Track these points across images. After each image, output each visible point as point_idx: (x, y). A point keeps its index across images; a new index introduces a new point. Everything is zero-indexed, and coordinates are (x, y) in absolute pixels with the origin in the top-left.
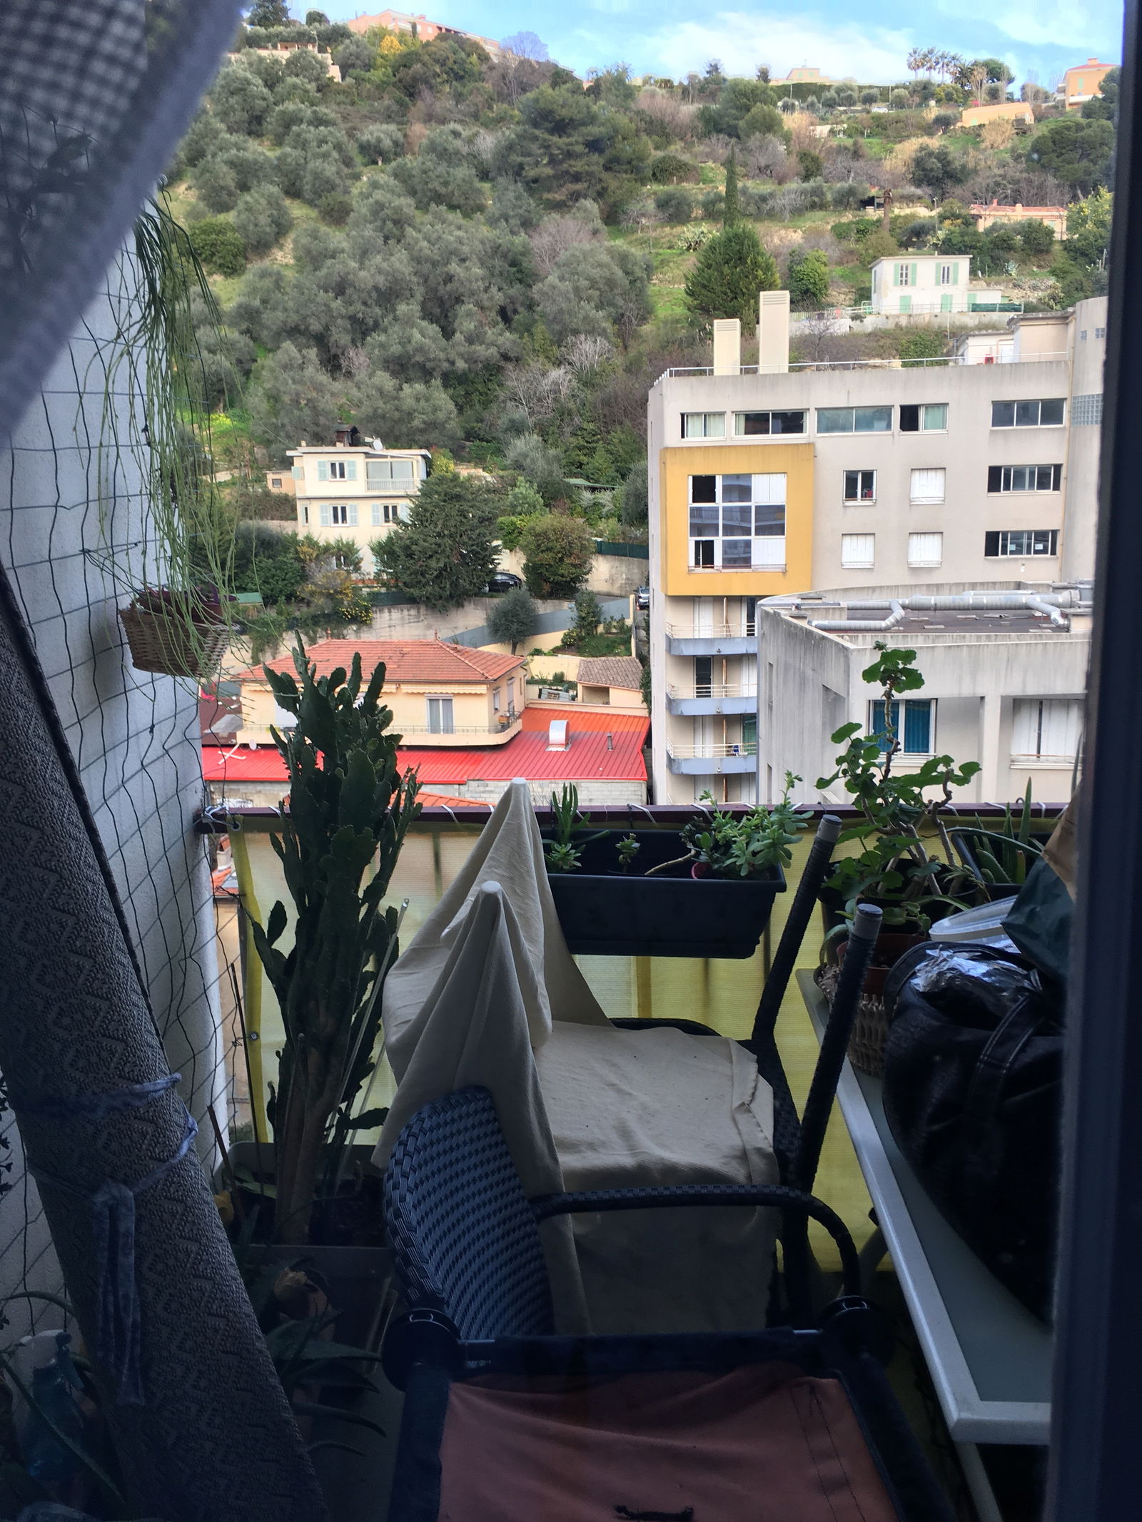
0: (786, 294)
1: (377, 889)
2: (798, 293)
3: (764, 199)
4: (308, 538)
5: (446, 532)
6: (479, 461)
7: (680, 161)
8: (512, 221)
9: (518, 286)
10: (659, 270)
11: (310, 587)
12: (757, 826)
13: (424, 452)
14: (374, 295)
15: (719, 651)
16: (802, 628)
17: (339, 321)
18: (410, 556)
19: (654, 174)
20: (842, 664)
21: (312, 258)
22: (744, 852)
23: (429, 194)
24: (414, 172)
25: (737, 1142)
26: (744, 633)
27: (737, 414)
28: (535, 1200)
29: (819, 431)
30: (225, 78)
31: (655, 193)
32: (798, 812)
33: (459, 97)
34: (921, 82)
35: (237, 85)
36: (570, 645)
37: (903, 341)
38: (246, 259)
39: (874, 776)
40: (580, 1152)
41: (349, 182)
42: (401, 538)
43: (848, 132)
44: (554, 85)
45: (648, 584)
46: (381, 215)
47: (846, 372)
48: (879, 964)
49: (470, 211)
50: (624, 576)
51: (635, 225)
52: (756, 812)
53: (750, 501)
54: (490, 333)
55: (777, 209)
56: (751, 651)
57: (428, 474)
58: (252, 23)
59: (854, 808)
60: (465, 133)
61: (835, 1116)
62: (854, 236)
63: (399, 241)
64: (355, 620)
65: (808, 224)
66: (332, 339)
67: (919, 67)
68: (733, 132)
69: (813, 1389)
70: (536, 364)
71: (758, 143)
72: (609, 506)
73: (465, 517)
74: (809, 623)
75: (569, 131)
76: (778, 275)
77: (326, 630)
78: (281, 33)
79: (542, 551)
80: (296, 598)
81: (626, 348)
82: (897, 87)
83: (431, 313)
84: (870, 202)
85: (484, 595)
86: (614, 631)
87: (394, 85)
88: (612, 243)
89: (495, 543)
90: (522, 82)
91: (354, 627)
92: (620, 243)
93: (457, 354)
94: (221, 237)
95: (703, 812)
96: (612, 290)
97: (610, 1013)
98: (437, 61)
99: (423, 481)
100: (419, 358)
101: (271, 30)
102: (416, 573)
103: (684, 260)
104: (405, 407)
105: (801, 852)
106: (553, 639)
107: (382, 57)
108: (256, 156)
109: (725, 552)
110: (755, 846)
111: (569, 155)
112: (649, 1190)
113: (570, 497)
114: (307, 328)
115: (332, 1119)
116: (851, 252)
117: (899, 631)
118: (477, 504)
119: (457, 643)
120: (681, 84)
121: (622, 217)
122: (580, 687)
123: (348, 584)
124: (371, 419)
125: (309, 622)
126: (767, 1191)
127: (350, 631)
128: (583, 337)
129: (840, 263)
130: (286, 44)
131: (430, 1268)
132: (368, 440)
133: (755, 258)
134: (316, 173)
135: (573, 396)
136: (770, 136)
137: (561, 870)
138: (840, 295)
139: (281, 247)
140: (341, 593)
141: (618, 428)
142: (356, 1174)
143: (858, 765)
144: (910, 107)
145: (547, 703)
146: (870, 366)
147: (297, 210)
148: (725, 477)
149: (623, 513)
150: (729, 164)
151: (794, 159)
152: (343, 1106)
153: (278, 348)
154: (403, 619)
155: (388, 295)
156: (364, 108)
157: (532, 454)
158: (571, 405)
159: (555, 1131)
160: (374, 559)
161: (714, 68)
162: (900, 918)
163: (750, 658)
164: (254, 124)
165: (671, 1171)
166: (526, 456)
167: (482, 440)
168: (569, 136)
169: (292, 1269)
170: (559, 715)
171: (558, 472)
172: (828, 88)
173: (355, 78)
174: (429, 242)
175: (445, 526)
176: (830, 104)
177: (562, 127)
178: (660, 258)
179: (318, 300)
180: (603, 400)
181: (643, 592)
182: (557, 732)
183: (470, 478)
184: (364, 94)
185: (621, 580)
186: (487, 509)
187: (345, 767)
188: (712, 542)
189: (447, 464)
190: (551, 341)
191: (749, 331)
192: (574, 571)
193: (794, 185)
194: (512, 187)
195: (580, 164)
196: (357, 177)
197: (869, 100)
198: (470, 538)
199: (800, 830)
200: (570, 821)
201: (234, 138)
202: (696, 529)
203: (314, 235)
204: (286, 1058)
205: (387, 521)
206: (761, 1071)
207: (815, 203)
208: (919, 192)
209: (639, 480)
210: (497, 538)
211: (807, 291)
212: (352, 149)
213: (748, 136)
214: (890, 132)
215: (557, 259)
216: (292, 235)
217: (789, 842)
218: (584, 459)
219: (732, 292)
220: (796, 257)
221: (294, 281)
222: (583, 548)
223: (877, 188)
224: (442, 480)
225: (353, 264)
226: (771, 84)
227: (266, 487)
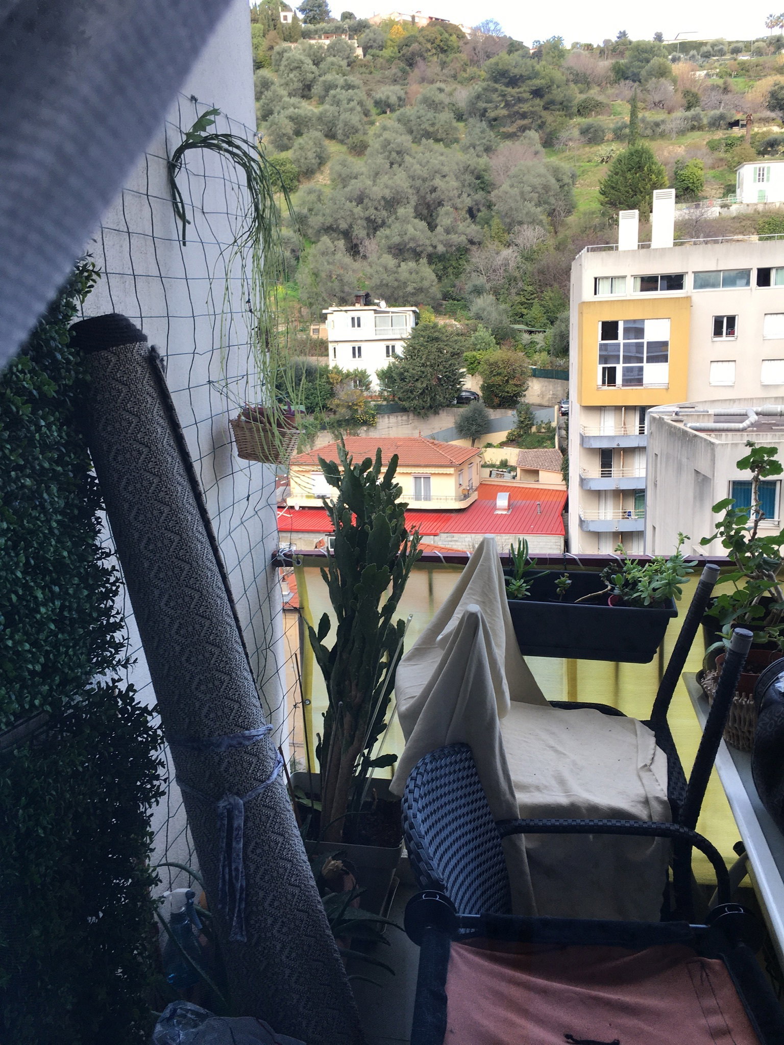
0: (673, 191)
1: (390, 608)
2: (681, 190)
3: (657, 125)
4: (336, 367)
5: (428, 363)
6: (452, 314)
7: (597, 101)
8: (478, 148)
9: (482, 192)
10: (581, 177)
11: (336, 401)
12: (656, 571)
13: (414, 308)
14: (383, 203)
15: (618, 445)
16: (679, 429)
17: (359, 222)
18: (403, 380)
19: (579, 111)
20: (709, 455)
21: (342, 180)
22: (647, 589)
23: (422, 132)
24: (412, 118)
25: (641, 791)
26: (637, 432)
27: (635, 277)
28: (499, 823)
29: (695, 288)
30: (287, 60)
31: (579, 124)
32: (686, 561)
33: (443, 65)
34: (775, 36)
35: (296, 64)
36: (513, 441)
37: (760, 222)
38: (299, 181)
39: (744, 537)
40: (530, 792)
41: (367, 127)
42: (397, 368)
43: (720, 75)
44: (510, 52)
45: (568, 398)
46: (388, 147)
47: (716, 246)
48: (747, 671)
49: (449, 142)
50: (551, 393)
51: (564, 147)
52: (657, 561)
53: (643, 338)
54: (461, 226)
55: (667, 131)
56: (641, 445)
57: (417, 324)
58: (305, 22)
59: (728, 559)
60: (448, 89)
61: (713, 777)
62: (723, 148)
63: (400, 165)
64: (365, 423)
65: (689, 141)
66: (354, 234)
67: (773, 27)
68: (636, 78)
69: (704, 966)
70: (492, 246)
71: (653, 86)
72: (542, 344)
73: (441, 353)
74: (685, 425)
75: (520, 84)
76: (666, 178)
77: (346, 430)
78: (324, 28)
79: (494, 375)
80: (327, 408)
81: (556, 233)
82: (757, 41)
83: (421, 214)
84: (736, 123)
85: (454, 406)
86: (543, 430)
87: (399, 58)
88: (548, 160)
89: (462, 370)
90: (487, 52)
91: (365, 428)
92: (554, 160)
93: (438, 241)
94: (283, 168)
95: (617, 559)
96: (547, 192)
97: (549, 697)
98: (428, 41)
99: (413, 328)
100: (412, 245)
101: (318, 26)
102: (407, 391)
103: (598, 170)
104: (402, 278)
105: (689, 590)
106: (502, 436)
107: (391, 40)
108: (307, 112)
109: (624, 375)
110: (655, 585)
111: (520, 100)
112: (578, 821)
113: (514, 338)
114: (338, 227)
115: (359, 760)
116: (721, 160)
117: (753, 431)
118: (450, 343)
119: (434, 439)
120: (598, 46)
121: (555, 142)
122: (518, 470)
123: (361, 399)
124: (378, 287)
125: (335, 424)
126: (663, 827)
127: (362, 431)
128: (525, 226)
129: (713, 168)
130: (328, 35)
131: (435, 863)
132: (376, 301)
133: (650, 167)
134: (346, 122)
135: (518, 267)
136: (662, 80)
137: (516, 597)
138: (711, 190)
139: (322, 173)
140: (356, 405)
141: (549, 289)
142: (374, 799)
143: (733, 529)
144: (767, 54)
145: (494, 480)
146: (734, 241)
147: (333, 147)
148: (625, 322)
149: (552, 349)
150: (633, 101)
151: (680, 95)
152: (366, 751)
153: (319, 241)
154: (397, 422)
155: (391, 204)
156: (378, 75)
157: (488, 309)
158: (517, 274)
159: (513, 777)
160: (378, 382)
161: (623, 35)
162: (764, 639)
163: (641, 449)
164: (305, 92)
165: (594, 809)
166: (484, 310)
167: (454, 300)
168: (520, 87)
169: (334, 859)
170: (504, 489)
171: (506, 321)
172: (705, 44)
173: (373, 56)
174: (421, 165)
175: (427, 359)
176: (707, 56)
177: (513, 81)
178: (582, 169)
179: (345, 207)
180: (539, 269)
181: (564, 403)
182: (502, 501)
183: (445, 326)
184: (379, 66)
185: (549, 395)
186: (457, 347)
187: (371, 523)
188: (615, 367)
189: (429, 317)
190: (503, 230)
191: (645, 219)
192: (516, 389)
193: (680, 113)
194: (478, 125)
195: (527, 106)
196: (372, 123)
197: (736, 51)
198: (444, 367)
199: (688, 574)
200: (522, 564)
201: (293, 100)
202: (604, 359)
203: (344, 164)
204: (329, 718)
205: (388, 356)
206: (658, 743)
207: (695, 126)
208: (773, 115)
209: (563, 325)
210: (463, 367)
211: (688, 188)
212: (370, 104)
213: (646, 81)
214: (751, 73)
215: (509, 173)
216: (329, 165)
217: (680, 582)
218: (525, 311)
219: (632, 191)
220: (680, 165)
221: (330, 196)
222: (523, 373)
223: (741, 114)
224: (426, 328)
225: (369, 182)
226: (665, 43)
227: (309, 334)
